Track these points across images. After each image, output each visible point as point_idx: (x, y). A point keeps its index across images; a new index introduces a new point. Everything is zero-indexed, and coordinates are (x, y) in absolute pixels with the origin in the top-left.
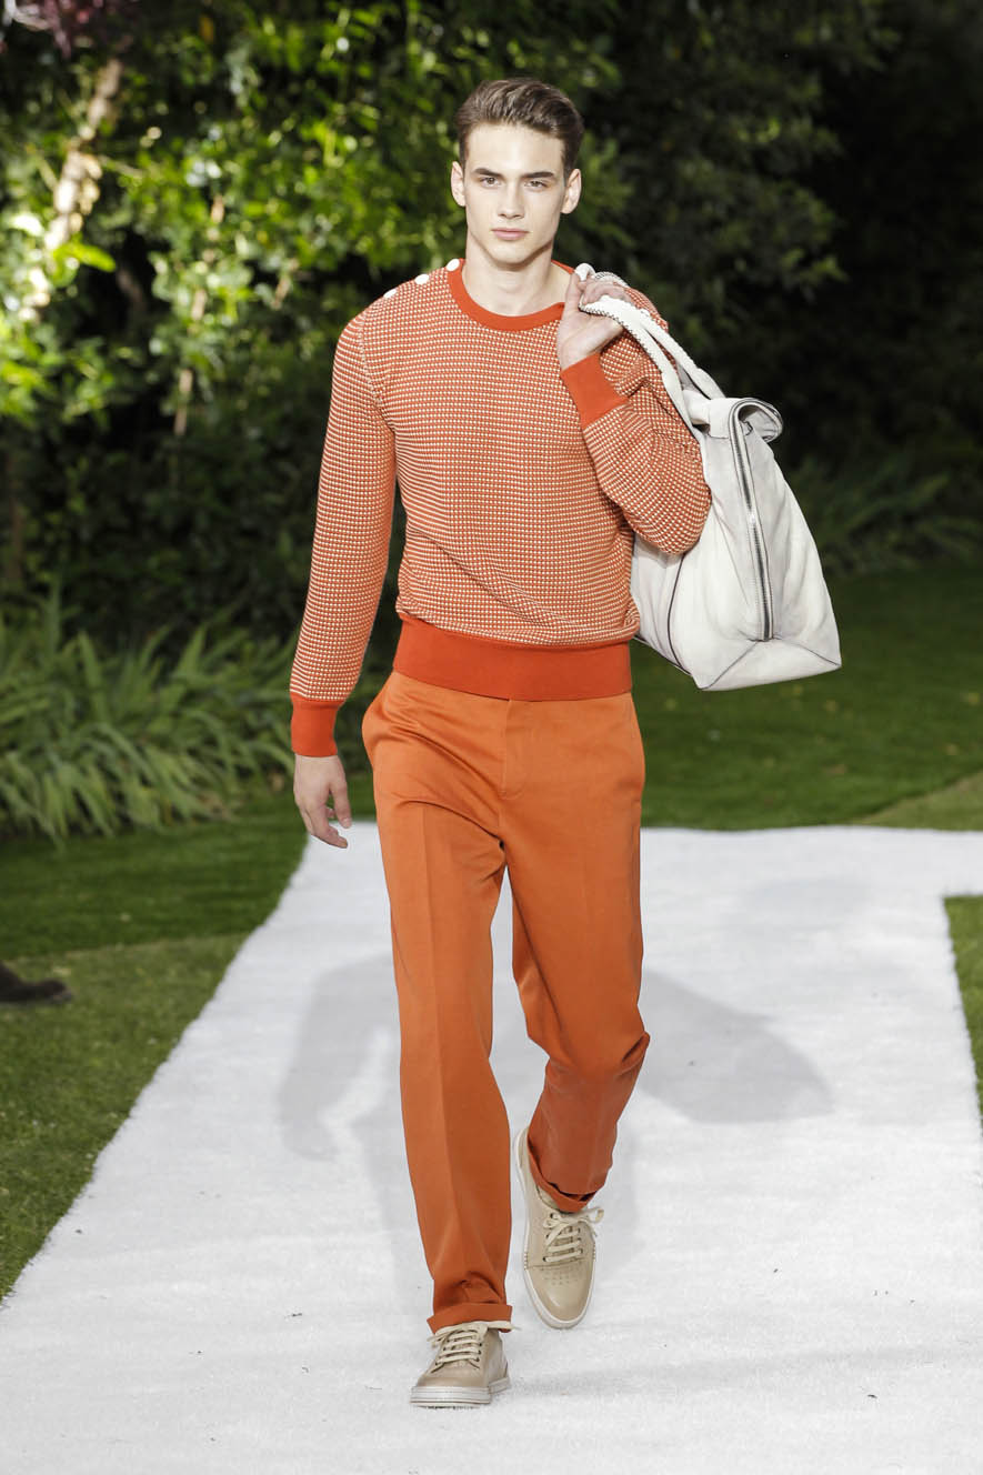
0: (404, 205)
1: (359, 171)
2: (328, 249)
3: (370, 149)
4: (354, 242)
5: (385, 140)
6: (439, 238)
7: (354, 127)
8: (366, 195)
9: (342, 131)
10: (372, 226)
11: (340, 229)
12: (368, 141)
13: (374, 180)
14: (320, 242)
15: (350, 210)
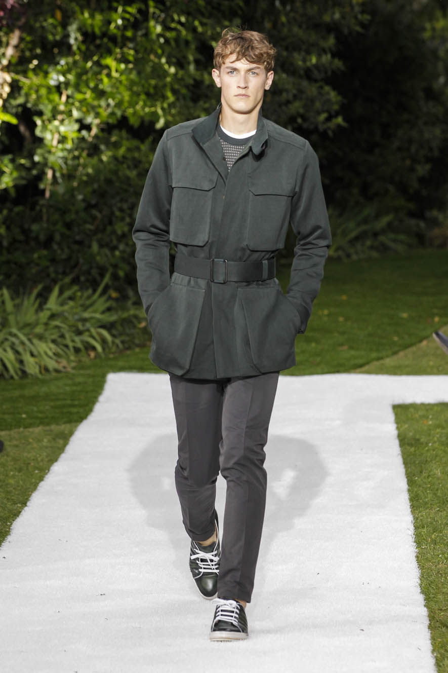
0: (148, 94)
1: (127, 79)
2: (113, 114)
3: (131, 69)
4: (124, 111)
5: (139, 63)
6: (163, 109)
7: (124, 59)
8: (130, 89)
9: (119, 61)
10: (132, 104)
11: (119, 105)
12: (131, 66)
13: (132, 83)
14: (109, 110)
15: (123, 97)
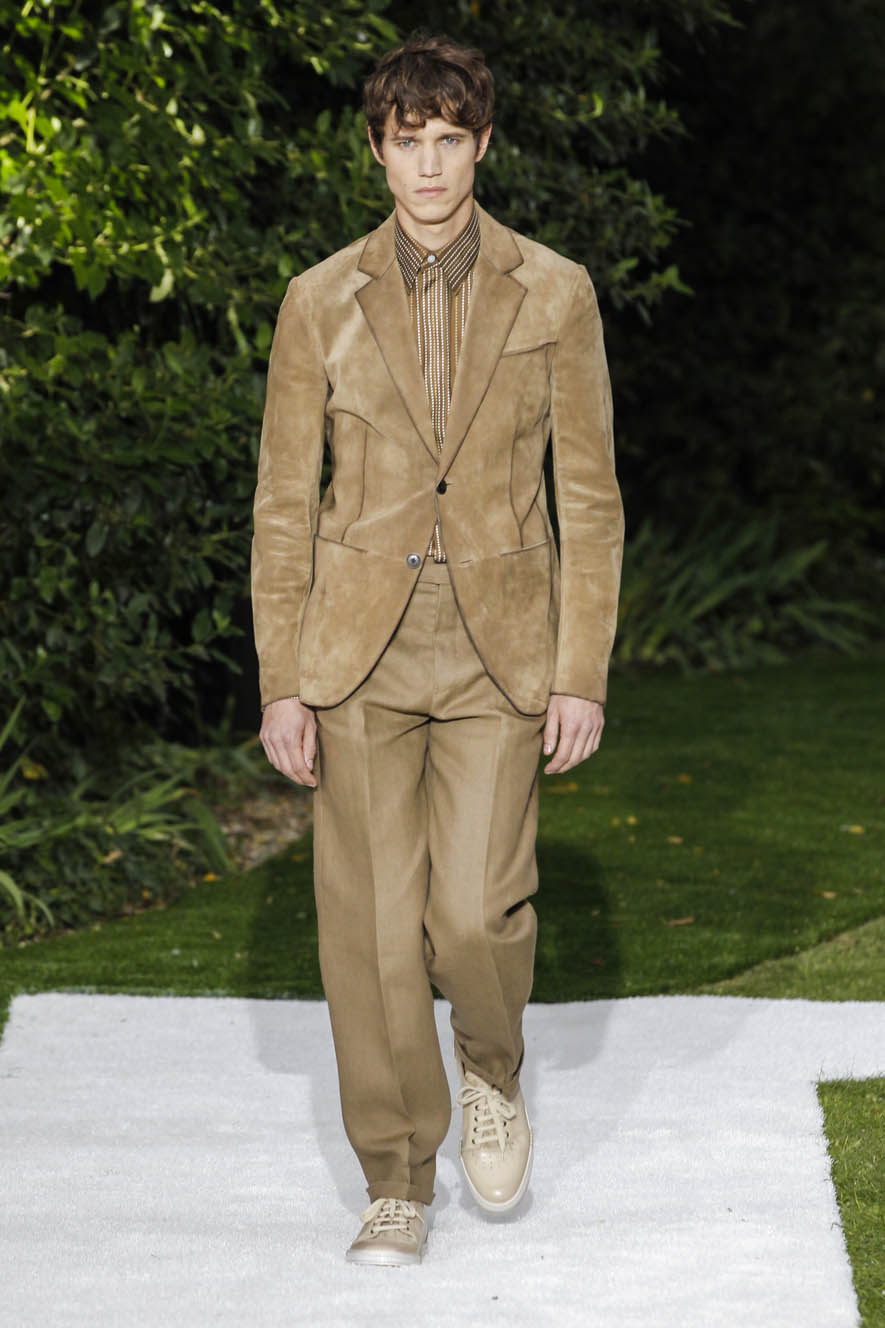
0: (126, 204)
1: (67, 162)
2: (27, 259)
3: (81, 131)
4: (62, 253)
5: (102, 116)
6: (169, 245)
7: (59, 105)
8: (78, 190)
9: (46, 109)
10: (84, 231)
11: (43, 235)
12: (79, 122)
13: (84, 173)
14: (18, 250)
15: (57, 212)
